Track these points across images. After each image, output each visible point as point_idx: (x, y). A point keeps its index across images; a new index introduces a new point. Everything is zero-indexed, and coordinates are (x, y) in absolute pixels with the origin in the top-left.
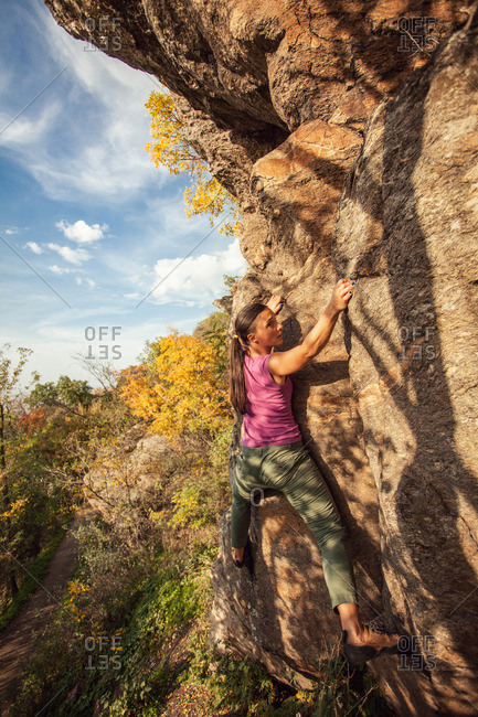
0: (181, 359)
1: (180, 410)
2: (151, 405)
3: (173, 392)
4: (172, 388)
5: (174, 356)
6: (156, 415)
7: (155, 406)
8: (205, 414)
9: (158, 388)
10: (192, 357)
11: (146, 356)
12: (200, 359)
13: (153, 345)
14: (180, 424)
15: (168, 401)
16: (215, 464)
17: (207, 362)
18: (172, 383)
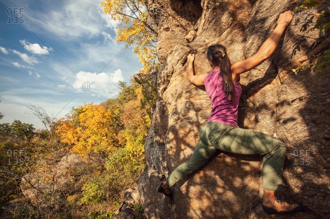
0: (94, 116)
1: (90, 141)
2: (74, 137)
3: (88, 132)
4: (87, 130)
5: (90, 114)
6: (76, 143)
7: (76, 138)
8: (104, 144)
9: (78, 129)
10: (100, 115)
11: (71, 115)
12: (104, 117)
13: (77, 110)
14: (89, 148)
15: (84, 136)
16: (108, 169)
17: (108, 119)
18: (88, 127)
